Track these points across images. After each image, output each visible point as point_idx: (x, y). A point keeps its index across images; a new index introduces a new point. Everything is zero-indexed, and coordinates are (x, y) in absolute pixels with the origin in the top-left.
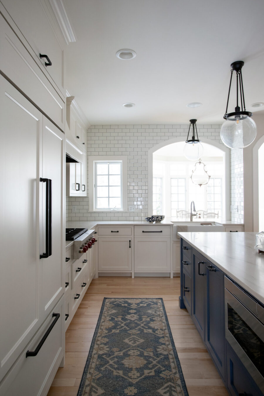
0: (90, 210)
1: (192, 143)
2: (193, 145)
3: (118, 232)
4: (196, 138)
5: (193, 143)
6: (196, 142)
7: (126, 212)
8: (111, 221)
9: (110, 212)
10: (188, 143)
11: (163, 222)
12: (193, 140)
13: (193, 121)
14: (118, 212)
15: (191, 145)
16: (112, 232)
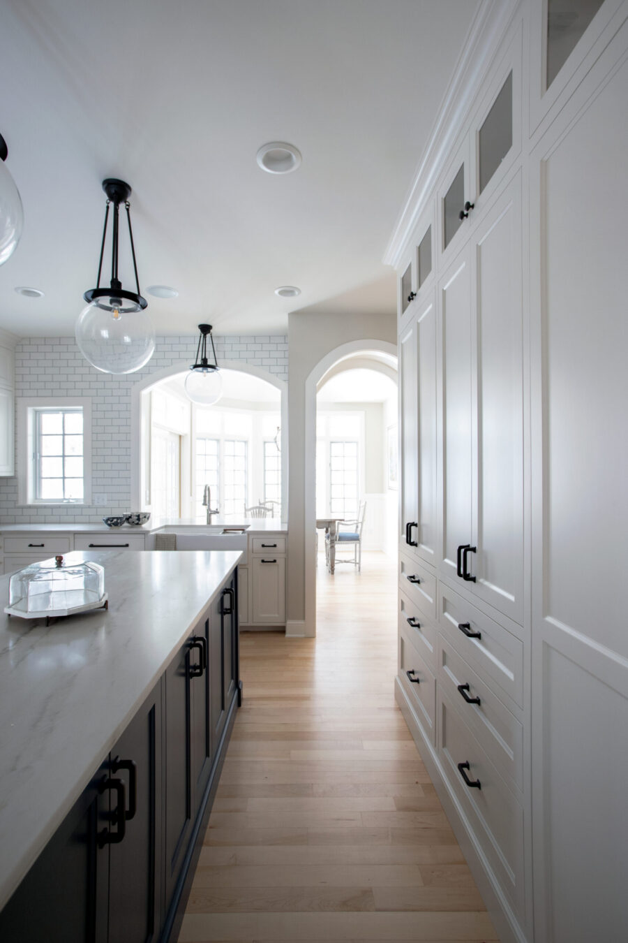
0: (21, 503)
1: (202, 372)
2: (205, 376)
3: (43, 545)
4: (210, 362)
5: (205, 371)
6: (210, 369)
7: (89, 507)
8: (60, 523)
9: (59, 507)
10: (194, 370)
11: (145, 526)
12: (205, 365)
13: (205, 329)
14: (74, 507)
15: (199, 375)
16: (31, 545)
